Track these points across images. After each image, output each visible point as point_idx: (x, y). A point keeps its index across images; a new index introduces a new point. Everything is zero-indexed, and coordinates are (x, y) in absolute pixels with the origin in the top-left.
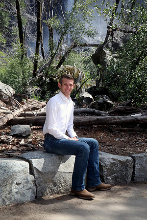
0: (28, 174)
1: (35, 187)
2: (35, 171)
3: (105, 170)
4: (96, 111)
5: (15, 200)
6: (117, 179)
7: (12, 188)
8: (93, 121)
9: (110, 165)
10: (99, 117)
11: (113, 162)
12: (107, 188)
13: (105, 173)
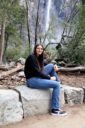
1: (22, 111)
2: (22, 99)
3: (68, 96)
5: (6, 121)
6: (75, 102)
7: (4, 113)
9: (71, 94)
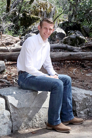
0: (4, 109)
1: (11, 122)
2: (11, 107)
3: (77, 104)
4: (69, 46)
8: (65, 57)
10: (72, 53)
11: (85, 97)
12: (79, 122)
13: (78, 108)
